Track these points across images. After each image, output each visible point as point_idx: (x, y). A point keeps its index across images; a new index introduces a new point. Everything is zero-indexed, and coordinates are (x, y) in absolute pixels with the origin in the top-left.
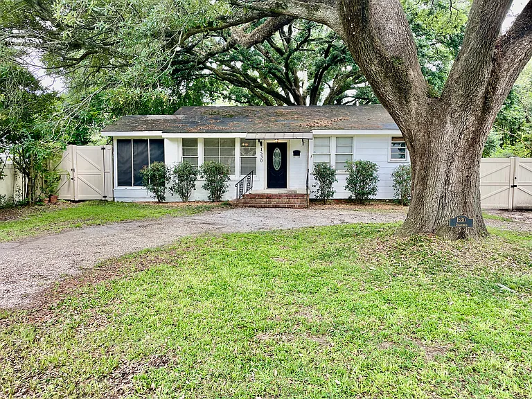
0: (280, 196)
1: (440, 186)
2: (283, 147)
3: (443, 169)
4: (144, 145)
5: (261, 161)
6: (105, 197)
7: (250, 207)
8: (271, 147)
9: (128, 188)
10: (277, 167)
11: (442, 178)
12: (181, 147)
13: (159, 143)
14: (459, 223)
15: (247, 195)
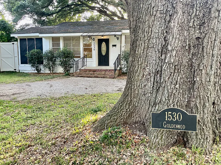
0: (106, 70)
1: (153, 55)
2: (107, 41)
3: (157, 28)
4: (33, 41)
5: (94, 50)
6: (15, 70)
7: (81, 77)
8: (100, 41)
9: (26, 65)
10: (104, 53)
11: (157, 42)
12: (51, 42)
13: (40, 40)
14: (168, 122)
15: (82, 70)
